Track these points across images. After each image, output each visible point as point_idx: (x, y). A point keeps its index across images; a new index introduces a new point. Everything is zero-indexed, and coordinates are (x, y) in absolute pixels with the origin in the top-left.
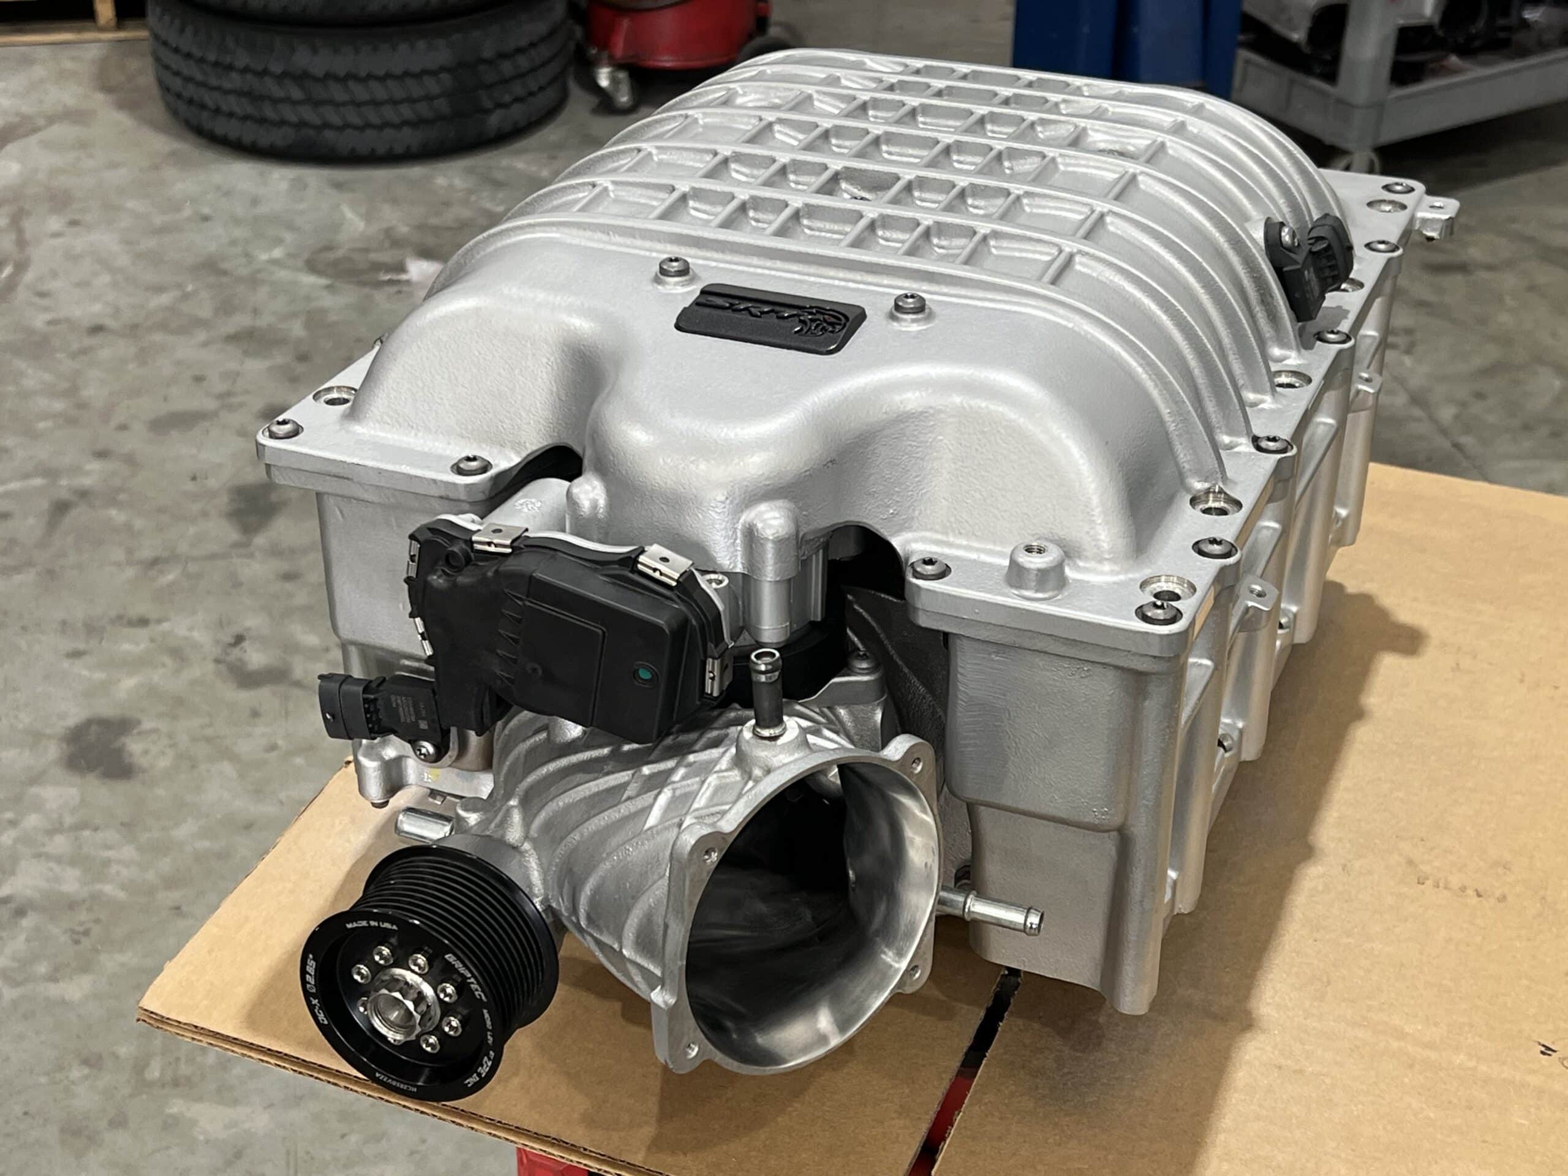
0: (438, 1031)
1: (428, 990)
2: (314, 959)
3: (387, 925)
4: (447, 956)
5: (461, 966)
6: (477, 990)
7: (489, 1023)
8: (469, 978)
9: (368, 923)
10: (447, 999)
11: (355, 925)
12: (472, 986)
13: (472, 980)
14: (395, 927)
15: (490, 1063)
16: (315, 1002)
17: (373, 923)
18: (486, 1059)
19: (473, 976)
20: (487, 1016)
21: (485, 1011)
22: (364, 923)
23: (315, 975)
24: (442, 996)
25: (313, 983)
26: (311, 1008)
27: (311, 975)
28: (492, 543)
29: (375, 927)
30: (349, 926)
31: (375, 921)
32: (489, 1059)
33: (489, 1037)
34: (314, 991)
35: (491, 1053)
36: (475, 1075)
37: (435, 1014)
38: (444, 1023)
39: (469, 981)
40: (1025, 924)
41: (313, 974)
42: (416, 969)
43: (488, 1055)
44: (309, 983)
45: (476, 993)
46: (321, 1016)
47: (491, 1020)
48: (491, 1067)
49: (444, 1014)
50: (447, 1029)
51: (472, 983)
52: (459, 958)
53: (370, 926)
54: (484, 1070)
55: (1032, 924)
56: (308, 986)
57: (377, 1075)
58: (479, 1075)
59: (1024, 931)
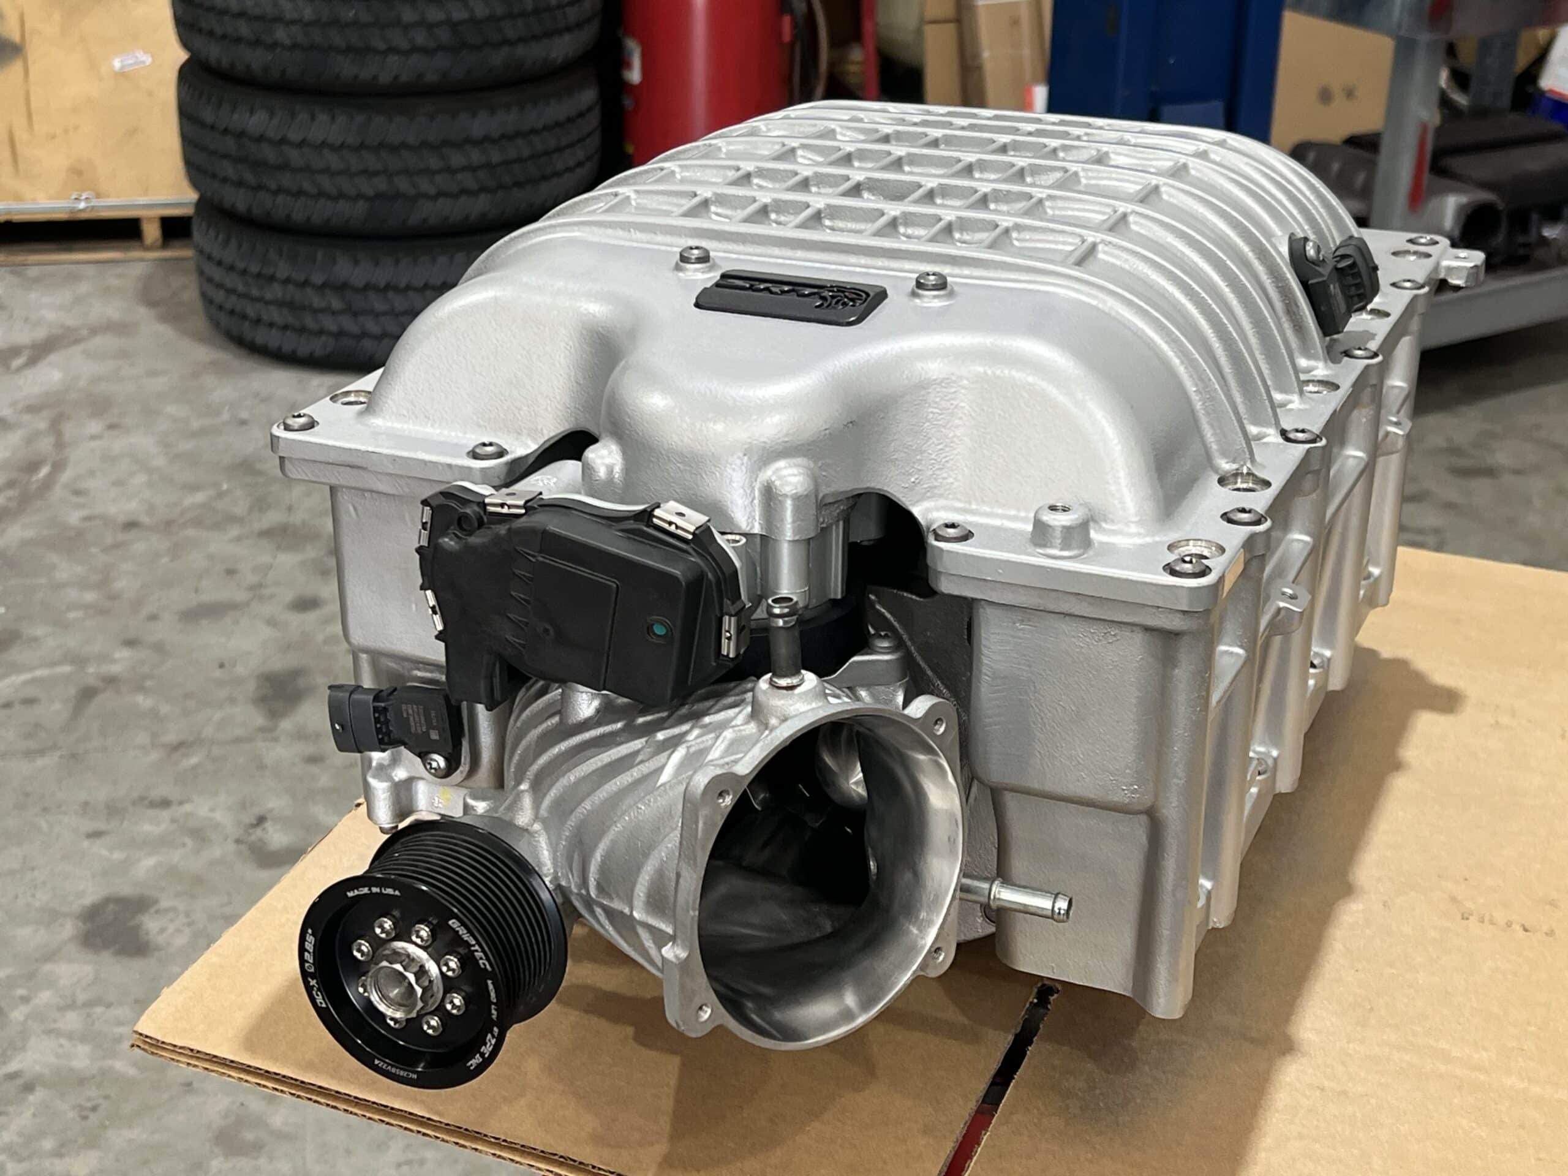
0: (440, 1011)
1: (432, 968)
2: (313, 934)
3: (390, 891)
4: (450, 922)
5: (465, 932)
6: (481, 959)
7: (493, 995)
8: (474, 946)
9: (370, 890)
10: (450, 974)
11: (356, 892)
12: (476, 954)
13: (477, 947)
14: (397, 893)
15: (493, 1041)
16: (313, 982)
17: (375, 890)
18: (489, 1036)
19: (478, 943)
20: (491, 987)
21: (489, 982)
22: (365, 890)
23: (314, 952)
24: (444, 969)
25: (311, 961)
26: (309, 989)
27: (309, 952)
28: (505, 504)
29: (377, 893)
30: (350, 894)
31: (377, 887)
32: (493, 1036)
33: (494, 1012)
34: (312, 970)
35: (496, 1030)
36: (478, 1055)
37: (438, 992)
38: (448, 1000)
39: (473, 948)
40: (1053, 910)
41: (311, 951)
42: (418, 941)
43: (492, 1032)
44: (308, 962)
45: (481, 962)
46: (319, 999)
47: (496, 992)
48: (494, 1046)
49: (446, 992)
50: (449, 1007)
51: (477, 951)
52: (463, 924)
53: (371, 893)
54: (487, 1050)
55: (1060, 909)
56: (307, 965)
57: (377, 1062)
58: (482, 1055)
59: (1052, 918)
